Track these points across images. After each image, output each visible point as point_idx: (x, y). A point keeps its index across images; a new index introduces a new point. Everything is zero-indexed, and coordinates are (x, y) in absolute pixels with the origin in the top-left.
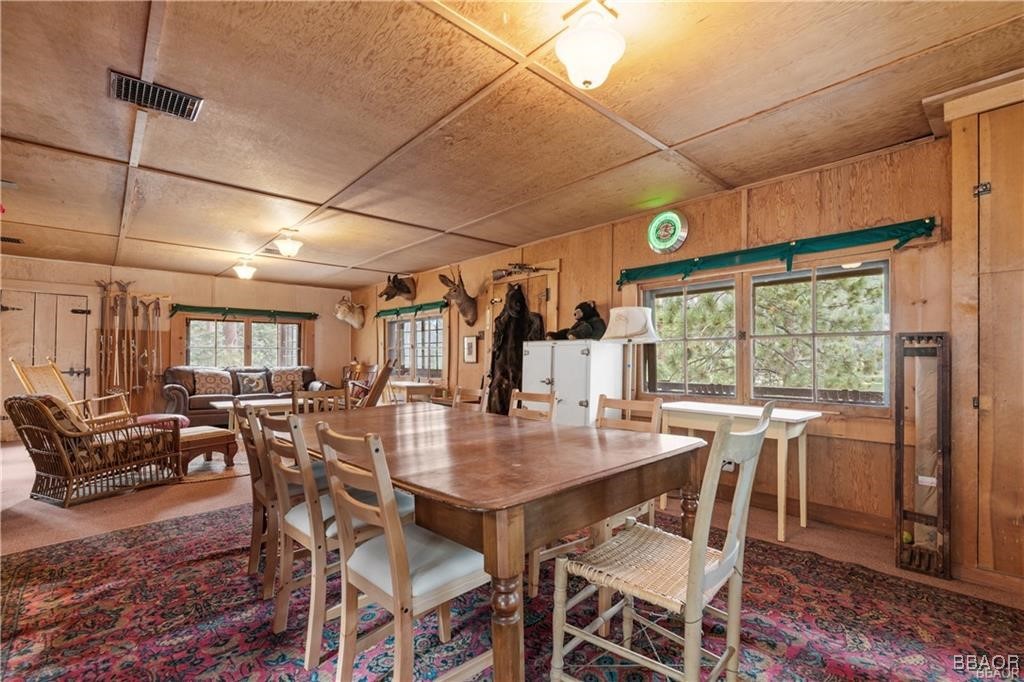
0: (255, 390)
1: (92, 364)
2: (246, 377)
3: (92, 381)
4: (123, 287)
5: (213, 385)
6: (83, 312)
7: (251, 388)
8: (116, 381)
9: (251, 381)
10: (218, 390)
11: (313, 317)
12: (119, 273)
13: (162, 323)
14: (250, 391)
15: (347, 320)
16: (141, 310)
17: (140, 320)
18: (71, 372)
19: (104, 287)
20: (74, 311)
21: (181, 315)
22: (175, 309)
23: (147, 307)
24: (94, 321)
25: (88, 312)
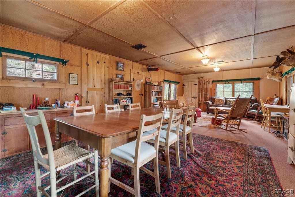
0: (231, 104)
1: (197, 96)
2: (229, 100)
3: (197, 99)
4: (202, 78)
5: (219, 102)
6: (195, 85)
7: (230, 104)
8: (201, 100)
9: (230, 102)
10: (220, 104)
11: (259, 79)
12: (202, 75)
13: (210, 86)
14: (230, 105)
15: (272, 79)
16: (206, 83)
17: (206, 85)
18: (194, 98)
19: (199, 78)
20: (194, 85)
21: (214, 83)
22: (213, 82)
23: (207, 82)
24: (197, 86)
25: (196, 85)
